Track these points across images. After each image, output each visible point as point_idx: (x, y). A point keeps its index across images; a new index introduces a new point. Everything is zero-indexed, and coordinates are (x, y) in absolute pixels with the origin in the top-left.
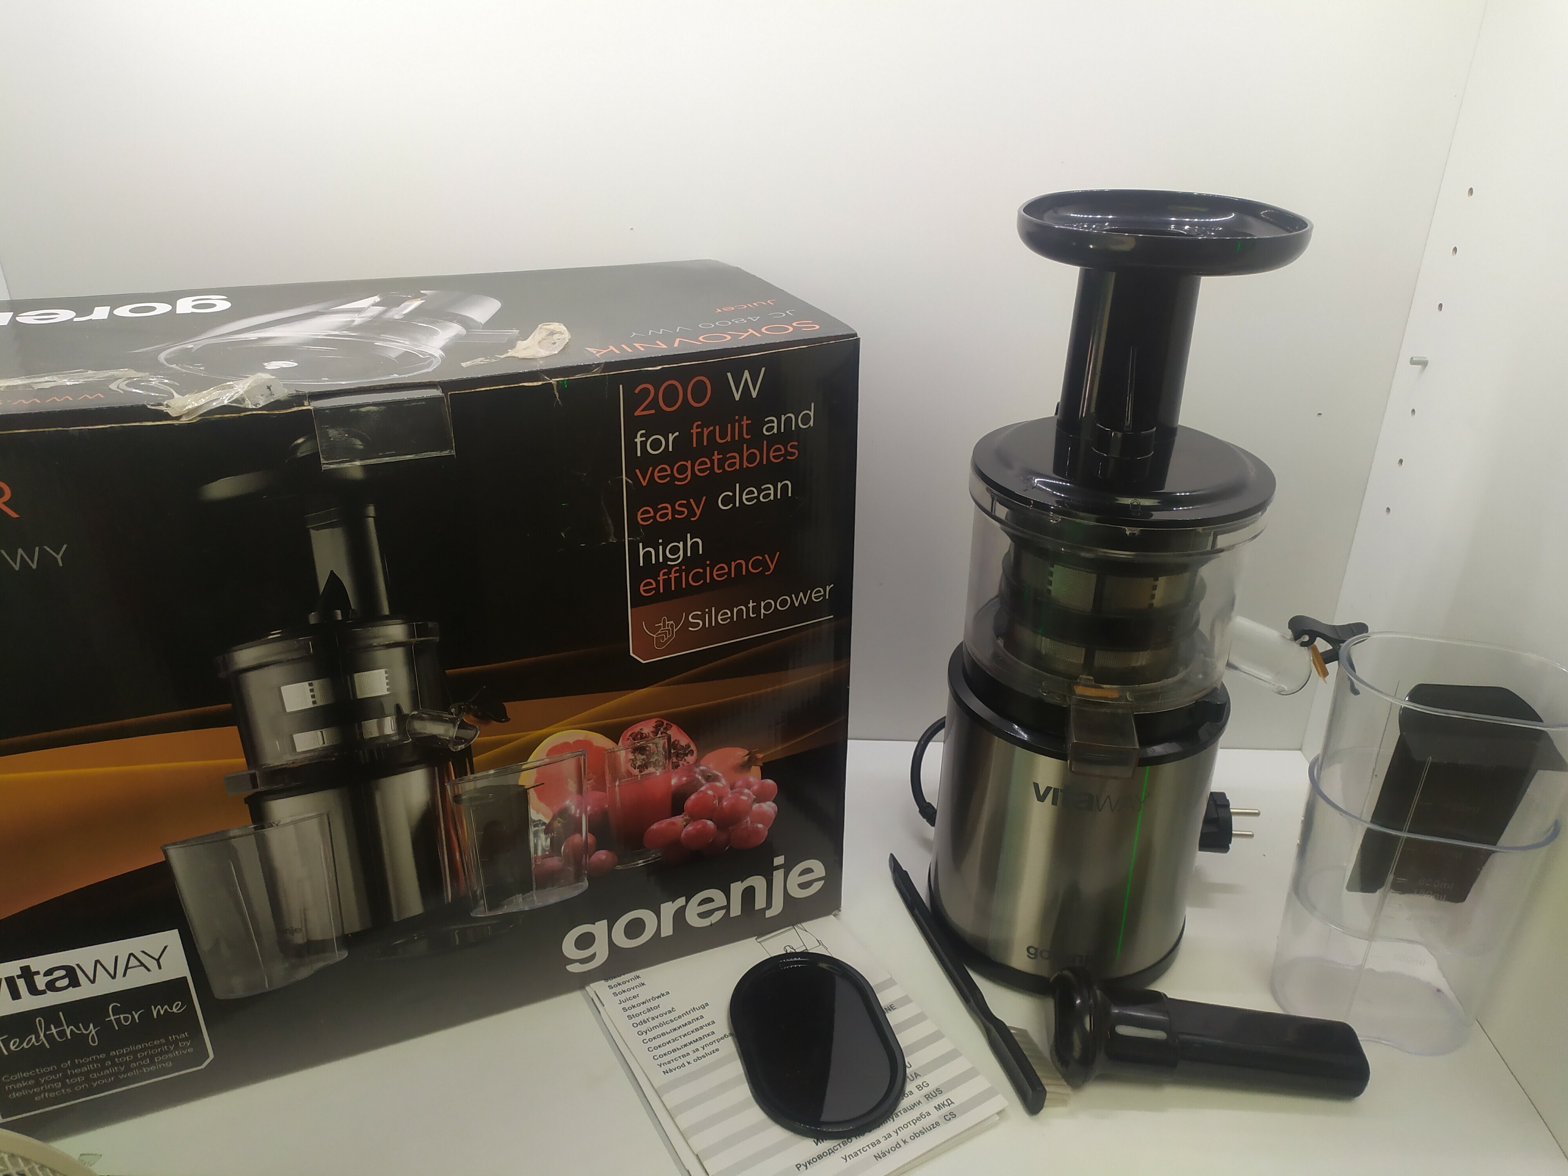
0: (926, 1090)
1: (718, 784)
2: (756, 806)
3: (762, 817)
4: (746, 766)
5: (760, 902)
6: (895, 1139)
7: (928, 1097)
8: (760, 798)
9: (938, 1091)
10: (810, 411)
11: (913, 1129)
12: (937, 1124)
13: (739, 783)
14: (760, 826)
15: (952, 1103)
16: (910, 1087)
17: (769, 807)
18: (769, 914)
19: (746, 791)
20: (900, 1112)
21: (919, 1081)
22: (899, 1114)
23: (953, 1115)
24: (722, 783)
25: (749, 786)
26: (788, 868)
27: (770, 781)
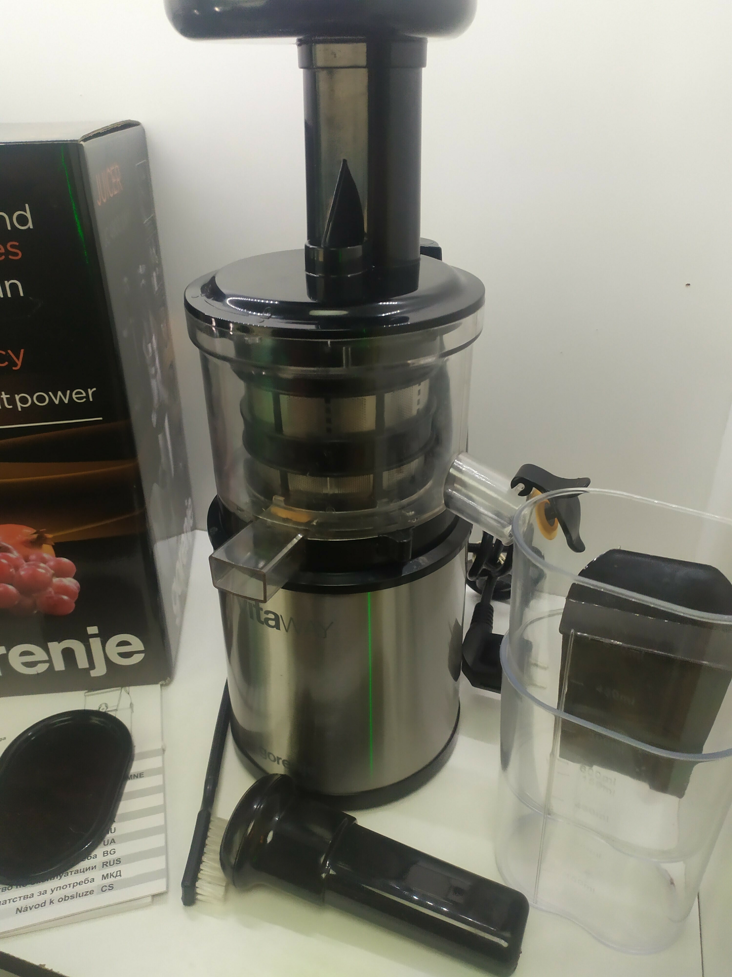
0: (110, 857)
1: (11, 555)
2: (56, 580)
3: (65, 590)
4: (38, 542)
5: (82, 662)
6: (47, 897)
7: (105, 864)
8: (60, 573)
9: (118, 861)
10: (26, 212)
11: (69, 891)
12: (92, 892)
13: (33, 557)
14: (65, 597)
15: (120, 875)
16: (99, 851)
17: (71, 582)
18: (93, 673)
19: (42, 565)
20: (71, 872)
21: (108, 848)
22: (70, 873)
23: (111, 887)
24: (14, 555)
25: (45, 561)
26: (105, 637)
27: (65, 560)
